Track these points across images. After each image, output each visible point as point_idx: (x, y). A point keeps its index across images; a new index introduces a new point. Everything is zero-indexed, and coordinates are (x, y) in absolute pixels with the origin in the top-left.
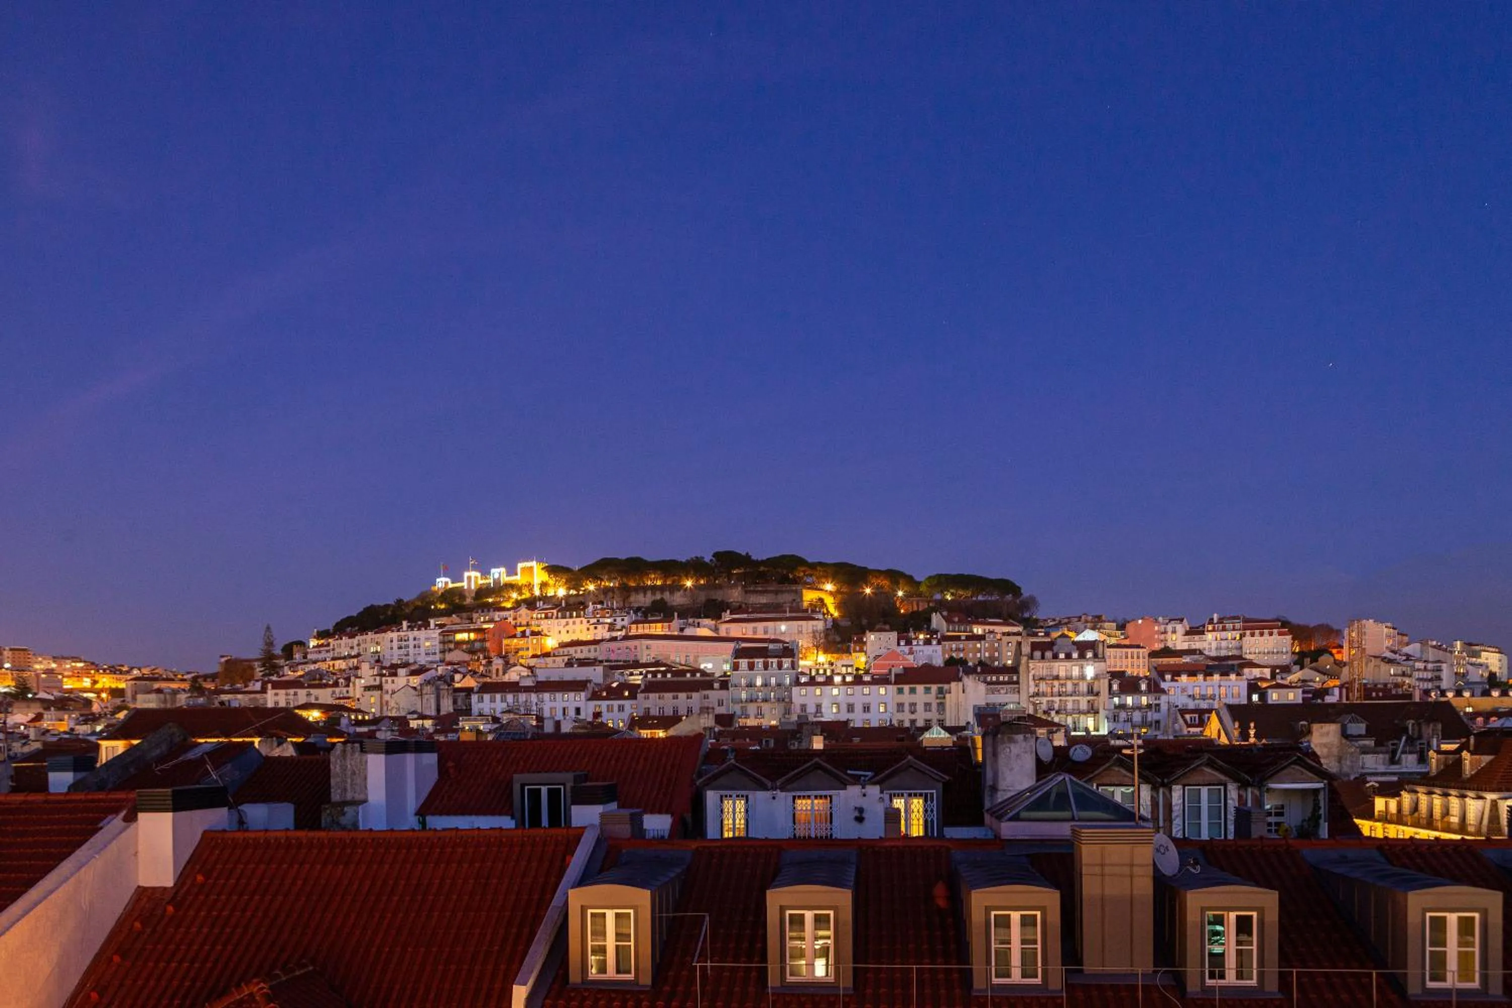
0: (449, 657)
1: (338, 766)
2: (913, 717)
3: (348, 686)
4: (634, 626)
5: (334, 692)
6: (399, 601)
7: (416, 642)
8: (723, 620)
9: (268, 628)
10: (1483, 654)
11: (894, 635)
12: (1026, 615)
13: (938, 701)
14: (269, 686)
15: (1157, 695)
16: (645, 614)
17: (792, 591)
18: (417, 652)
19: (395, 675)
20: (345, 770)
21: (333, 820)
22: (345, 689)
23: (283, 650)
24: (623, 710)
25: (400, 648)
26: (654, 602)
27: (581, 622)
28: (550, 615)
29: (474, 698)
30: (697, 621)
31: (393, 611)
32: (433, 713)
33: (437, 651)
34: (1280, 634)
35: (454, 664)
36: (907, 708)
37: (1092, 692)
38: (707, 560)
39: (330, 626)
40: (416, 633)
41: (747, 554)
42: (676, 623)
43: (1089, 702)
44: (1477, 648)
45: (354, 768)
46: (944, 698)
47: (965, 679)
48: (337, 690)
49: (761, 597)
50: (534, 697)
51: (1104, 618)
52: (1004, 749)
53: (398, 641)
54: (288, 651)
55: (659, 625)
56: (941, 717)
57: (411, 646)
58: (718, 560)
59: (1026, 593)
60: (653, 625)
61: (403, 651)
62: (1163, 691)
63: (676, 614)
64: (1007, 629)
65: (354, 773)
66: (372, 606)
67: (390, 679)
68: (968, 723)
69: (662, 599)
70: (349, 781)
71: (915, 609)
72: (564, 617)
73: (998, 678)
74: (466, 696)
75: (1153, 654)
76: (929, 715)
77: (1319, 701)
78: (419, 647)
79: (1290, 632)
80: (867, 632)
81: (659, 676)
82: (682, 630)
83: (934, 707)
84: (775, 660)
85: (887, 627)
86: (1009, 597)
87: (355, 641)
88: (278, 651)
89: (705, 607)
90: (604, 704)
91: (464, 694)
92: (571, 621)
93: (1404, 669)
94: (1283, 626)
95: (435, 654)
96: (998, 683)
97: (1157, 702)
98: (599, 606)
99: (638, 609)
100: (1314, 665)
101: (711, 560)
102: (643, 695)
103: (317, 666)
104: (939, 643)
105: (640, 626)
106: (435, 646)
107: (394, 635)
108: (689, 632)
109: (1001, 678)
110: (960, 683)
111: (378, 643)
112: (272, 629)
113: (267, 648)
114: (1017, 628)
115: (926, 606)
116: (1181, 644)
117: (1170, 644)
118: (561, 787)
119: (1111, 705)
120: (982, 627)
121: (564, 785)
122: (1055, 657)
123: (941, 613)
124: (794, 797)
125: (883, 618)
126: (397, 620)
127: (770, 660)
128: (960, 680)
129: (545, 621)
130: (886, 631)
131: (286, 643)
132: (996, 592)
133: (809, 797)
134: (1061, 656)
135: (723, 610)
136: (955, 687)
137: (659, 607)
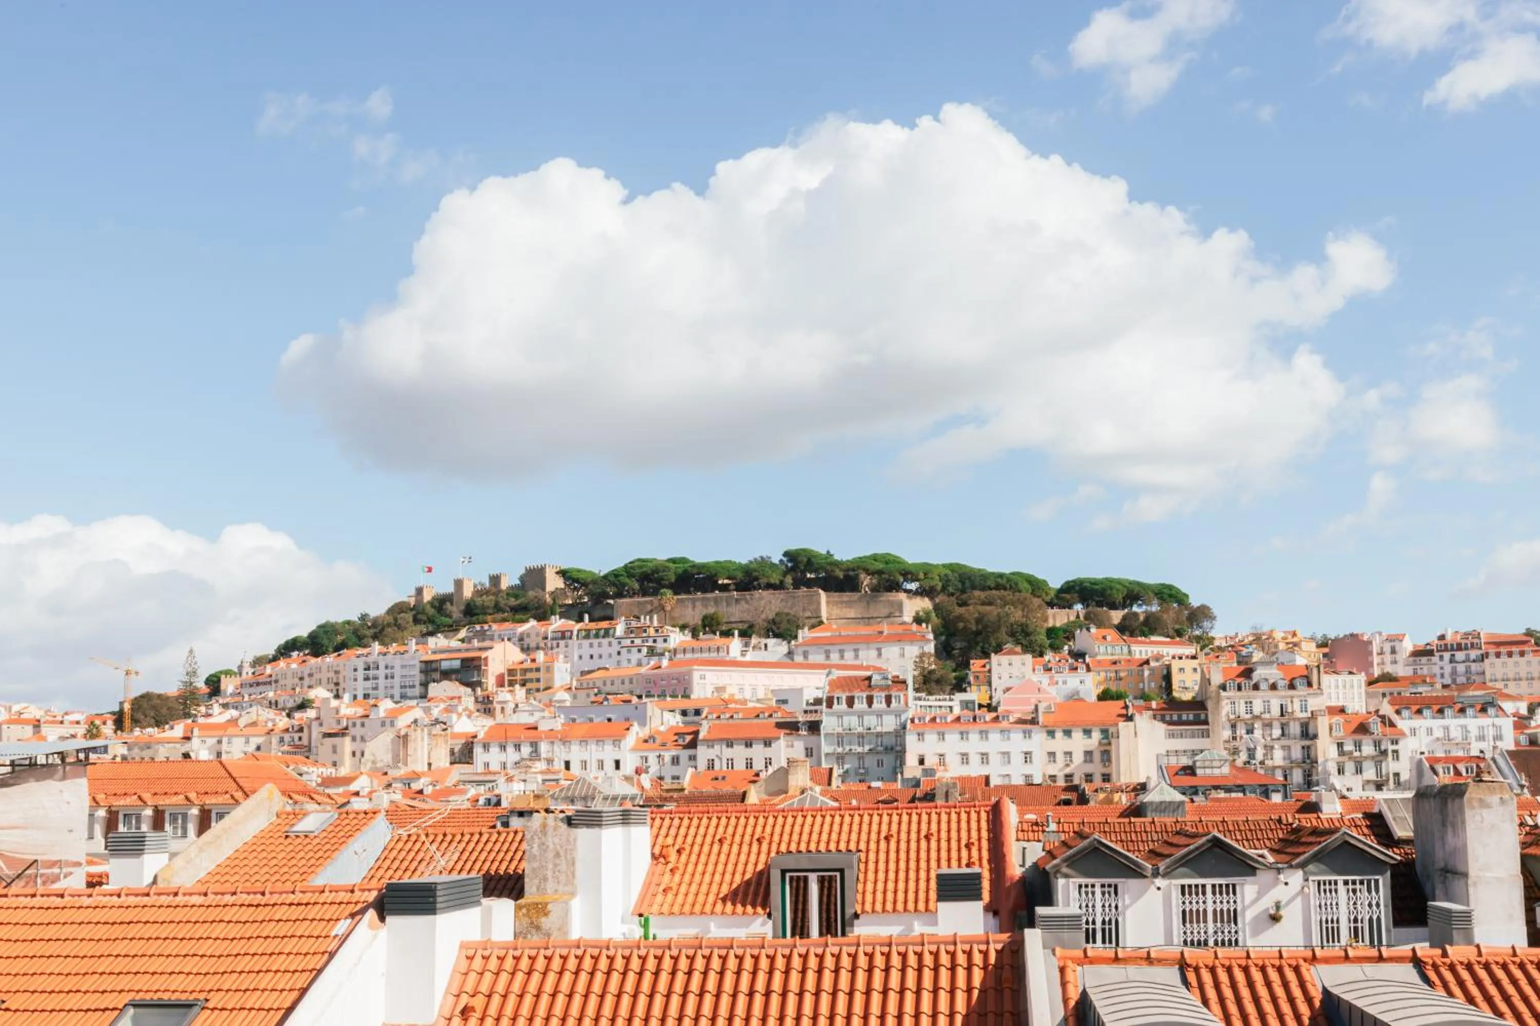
0: (433, 691)
1: (535, 846)
2: (1068, 770)
4: (680, 649)
6: (364, 617)
7: (389, 671)
8: (800, 640)
9: (191, 651)
11: (1028, 658)
12: (1197, 632)
13: (1103, 748)
14: (196, 731)
15: (1395, 739)
16: (695, 634)
17: (892, 601)
18: (389, 685)
19: (365, 716)
20: (545, 851)
21: (532, 923)
22: (297, 736)
23: (207, 682)
24: (678, 763)
25: (367, 679)
26: (705, 617)
27: (610, 644)
28: (567, 634)
30: (764, 641)
31: (357, 631)
33: (417, 683)
34: (1535, 654)
35: (445, 701)
36: (1060, 757)
37: (1307, 734)
38: (776, 560)
39: (271, 652)
40: (390, 658)
41: (828, 552)
42: (737, 645)
43: (1303, 747)
45: (558, 847)
46: (1110, 744)
47: (1137, 717)
48: (287, 736)
49: (848, 610)
50: (557, 746)
52: (1474, 816)
53: (365, 669)
54: (214, 683)
55: (714, 647)
56: (1106, 771)
57: (382, 677)
58: (790, 561)
60: (705, 648)
61: (369, 684)
62: (1401, 734)
63: (736, 633)
64: (1179, 650)
65: (557, 855)
66: (328, 624)
67: (359, 722)
68: (1149, 778)
69: (717, 612)
70: (551, 866)
71: (1051, 625)
72: (586, 637)
73: (1180, 716)
74: (467, 744)
75: (1372, 682)
76: (1089, 768)
78: (392, 677)
80: (993, 655)
81: (724, 716)
82: (743, 653)
83: (1097, 757)
84: (883, 694)
85: (1019, 649)
86: (1174, 608)
87: (307, 670)
88: (200, 684)
89: (773, 623)
90: (652, 755)
92: (596, 642)
95: (414, 686)
96: (1180, 723)
97: (1395, 747)
98: (635, 623)
99: (685, 626)
101: (781, 561)
102: (705, 743)
104: (1088, 669)
105: (688, 649)
106: (414, 676)
107: (360, 662)
108: (753, 656)
109: (1184, 717)
110: (1130, 724)
111: (337, 672)
112: (196, 653)
113: (186, 679)
114: (1190, 650)
115: (1066, 621)
116: (1401, 671)
117: (1389, 669)
118: (838, 874)
119: (1333, 752)
120: (1143, 648)
121: (842, 871)
122: (1256, 687)
123: (1088, 629)
124: (1183, 887)
125: (1012, 634)
126: (365, 641)
127: (875, 694)
128: (1130, 718)
129: (562, 643)
130: (1016, 653)
131: (213, 672)
132: (1156, 601)
133: (1204, 886)
134: (1263, 686)
135: (798, 627)
136: (1124, 727)
137: (710, 625)
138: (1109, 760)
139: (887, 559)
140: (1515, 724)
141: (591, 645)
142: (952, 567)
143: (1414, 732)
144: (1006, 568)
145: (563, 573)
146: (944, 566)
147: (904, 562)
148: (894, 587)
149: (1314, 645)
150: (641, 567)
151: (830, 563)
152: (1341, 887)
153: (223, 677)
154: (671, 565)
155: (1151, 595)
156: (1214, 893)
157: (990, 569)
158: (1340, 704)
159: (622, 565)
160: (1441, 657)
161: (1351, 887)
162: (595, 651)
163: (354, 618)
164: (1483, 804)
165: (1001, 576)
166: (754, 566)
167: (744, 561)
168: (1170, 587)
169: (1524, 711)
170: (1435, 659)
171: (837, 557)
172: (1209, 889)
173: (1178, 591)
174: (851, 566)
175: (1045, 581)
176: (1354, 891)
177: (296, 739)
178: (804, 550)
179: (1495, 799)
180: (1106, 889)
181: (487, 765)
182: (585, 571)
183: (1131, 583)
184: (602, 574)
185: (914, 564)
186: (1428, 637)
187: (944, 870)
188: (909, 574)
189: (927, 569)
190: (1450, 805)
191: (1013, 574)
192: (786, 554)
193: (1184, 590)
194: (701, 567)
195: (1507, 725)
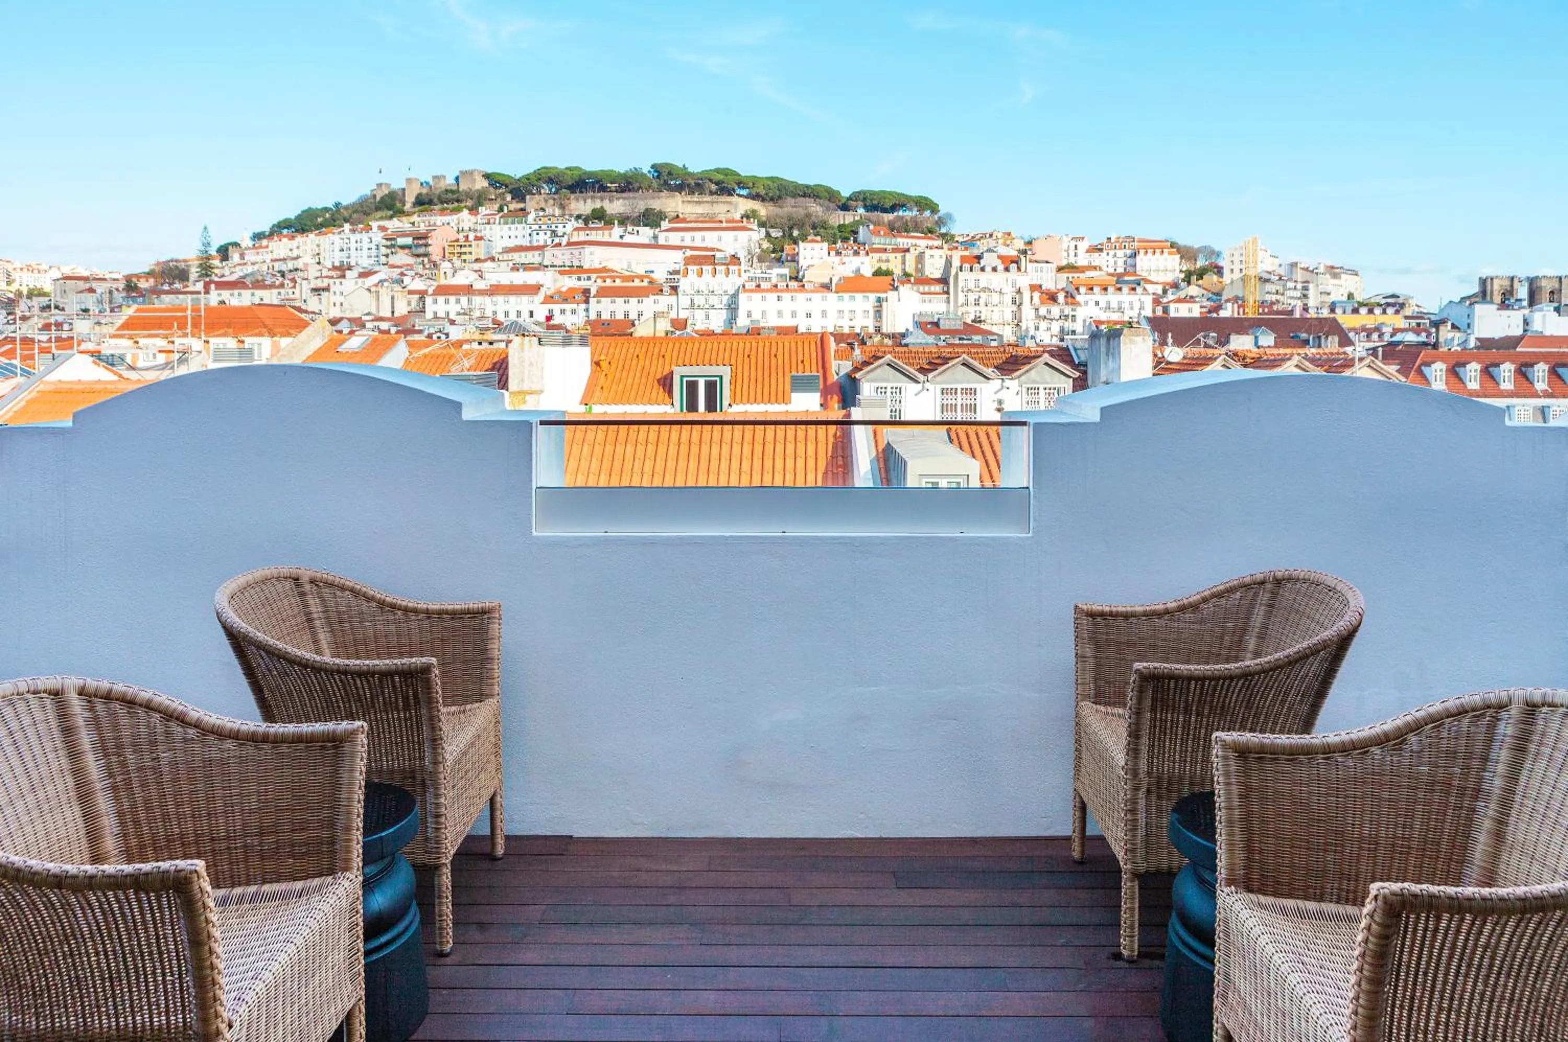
0: (393, 260)
1: (516, 358)
2: (852, 324)
3: (294, 287)
4: (575, 233)
5: (279, 293)
6: (337, 205)
7: (358, 245)
8: (663, 228)
9: (205, 228)
10: (1343, 276)
11: (825, 245)
12: (943, 230)
13: (875, 309)
14: (213, 286)
15: (1074, 307)
16: (586, 223)
17: (727, 202)
18: (359, 255)
19: (343, 276)
20: (523, 362)
22: (290, 291)
23: (219, 251)
24: (575, 314)
25: (342, 250)
26: (594, 210)
27: (524, 228)
28: (492, 221)
29: (429, 300)
30: (636, 228)
31: (333, 215)
32: (389, 315)
33: (381, 254)
34: (1170, 253)
35: (401, 267)
36: (847, 314)
38: (645, 171)
39: (266, 229)
40: (358, 236)
41: (684, 166)
42: (617, 231)
44: (1338, 271)
45: (532, 359)
46: (881, 306)
47: (901, 288)
48: (282, 291)
49: (698, 208)
50: (487, 299)
51: (1013, 235)
52: (1126, 349)
53: (340, 243)
54: (224, 252)
55: (600, 232)
56: (878, 324)
57: (353, 249)
58: (656, 172)
59: (943, 210)
60: (594, 232)
61: (345, 254)
62: (1078, 304)
63: (616, 222)
64: (930, 243)
65: (531, 364)
66: (310, 209)
67: (338, 281)
68: (907, 330)
69: (602, 207)
70: (526, 371)
71: (842, 222)
72: (506, 223)
73: (930, 289)
74: (420, 298)
75: (1060, 269)
76: (866, 322)
77: (1215, 315)
79: (1179, 251)
80: (800, 242)
81: (608, 281)
82: (621, 237)
83: (872, 314)
84: (723, 268)
85: (819, 238)
86: (927, 213)
87: (294, 243)
88: (213, 252)
89: (644, 216)
90: (556, 308)
91: (418, 296)
92: (513, 226)
93: (1278, 288)
94: (1172, 247)
95: (378, 256)
96: (930, 293)
97: (1074, 313)
98: (541, 213)
99: (578, 217)
100: (1200, 282)
101: (649, 172)
102: (595, 299)
103: (256, 267)
104: (867, 254)
105: (581, 233)
106: (378, 249)
107: (336, 238)
108: (628, 239)
110: (896, 293)
111: (318, 246)
112: (209, 229)
113: (203, 248)
114: (938, 243)
115: (852, 220)
116: (1082, 261)
117: (1072, 260)
118: (718, 379)
119: (1032, 314)
120: (906, 240)
121: (721, 377)
122: (983, 269)
123: (868, 226)
124: (943, 389)
125: (814, 227)
126: (337, 222)
127: (718, 268)
128: (896, 289)
129: (488, 226)
130: (817, 242)
131: (222, 243)
132: (915, 209)
133: (956, 389)
134: (988, 269)
135: (661, 219)
136: (891, 295)
137: (599, 215)
138: (880, 317)
139: (726, 172)
140: (1154, 299)
141: (510, 229)
142: (772, 179)
143: (1086, 303)
144: (812, 182)
145: (487, 176)
146: (767, 178)
147: (739, 175)
148: (730, 192)
149: (1022, 242)
150: (546, 173)
151: (684, 173)
152: (1042, 392)
153: (230, 247)
154: (569, 172)
155: (912, 203)
156: (962, 394)
157: (800, 182)
158: (1038, 283)
159: (532, 171)
160: (1108, 254)
161: (1047, 391)
162: (513, 234)
163: (330, 205)
164: (1132, 342)
165: (807, 187)
166: (630, 174)
167: (622, 171)
168: (926, 199)
169: (1160, 292)
170: (1104, 254)
171: (690, 170)
172: (959, 391)
173: (932, 202)
174: (700, 176)
175: (838, 192)
176: (1049, 394)
177: (290, 293)
178: (667, 164)
179: (1139, 339)
180: (894, 390)
181: (435, 313)
182: (504, 175)
183: (899, 194)
184: (517, 177)
185: (746, 177)
186: (1100, 239)
187: (794, 373)
188: (741, 184)
189: (755, 180)
190: (1111, 342)
191: (816, 185)
192: (653, 166)
193: (935, 201)
194: (590, 174)
195: (1148, 301)
